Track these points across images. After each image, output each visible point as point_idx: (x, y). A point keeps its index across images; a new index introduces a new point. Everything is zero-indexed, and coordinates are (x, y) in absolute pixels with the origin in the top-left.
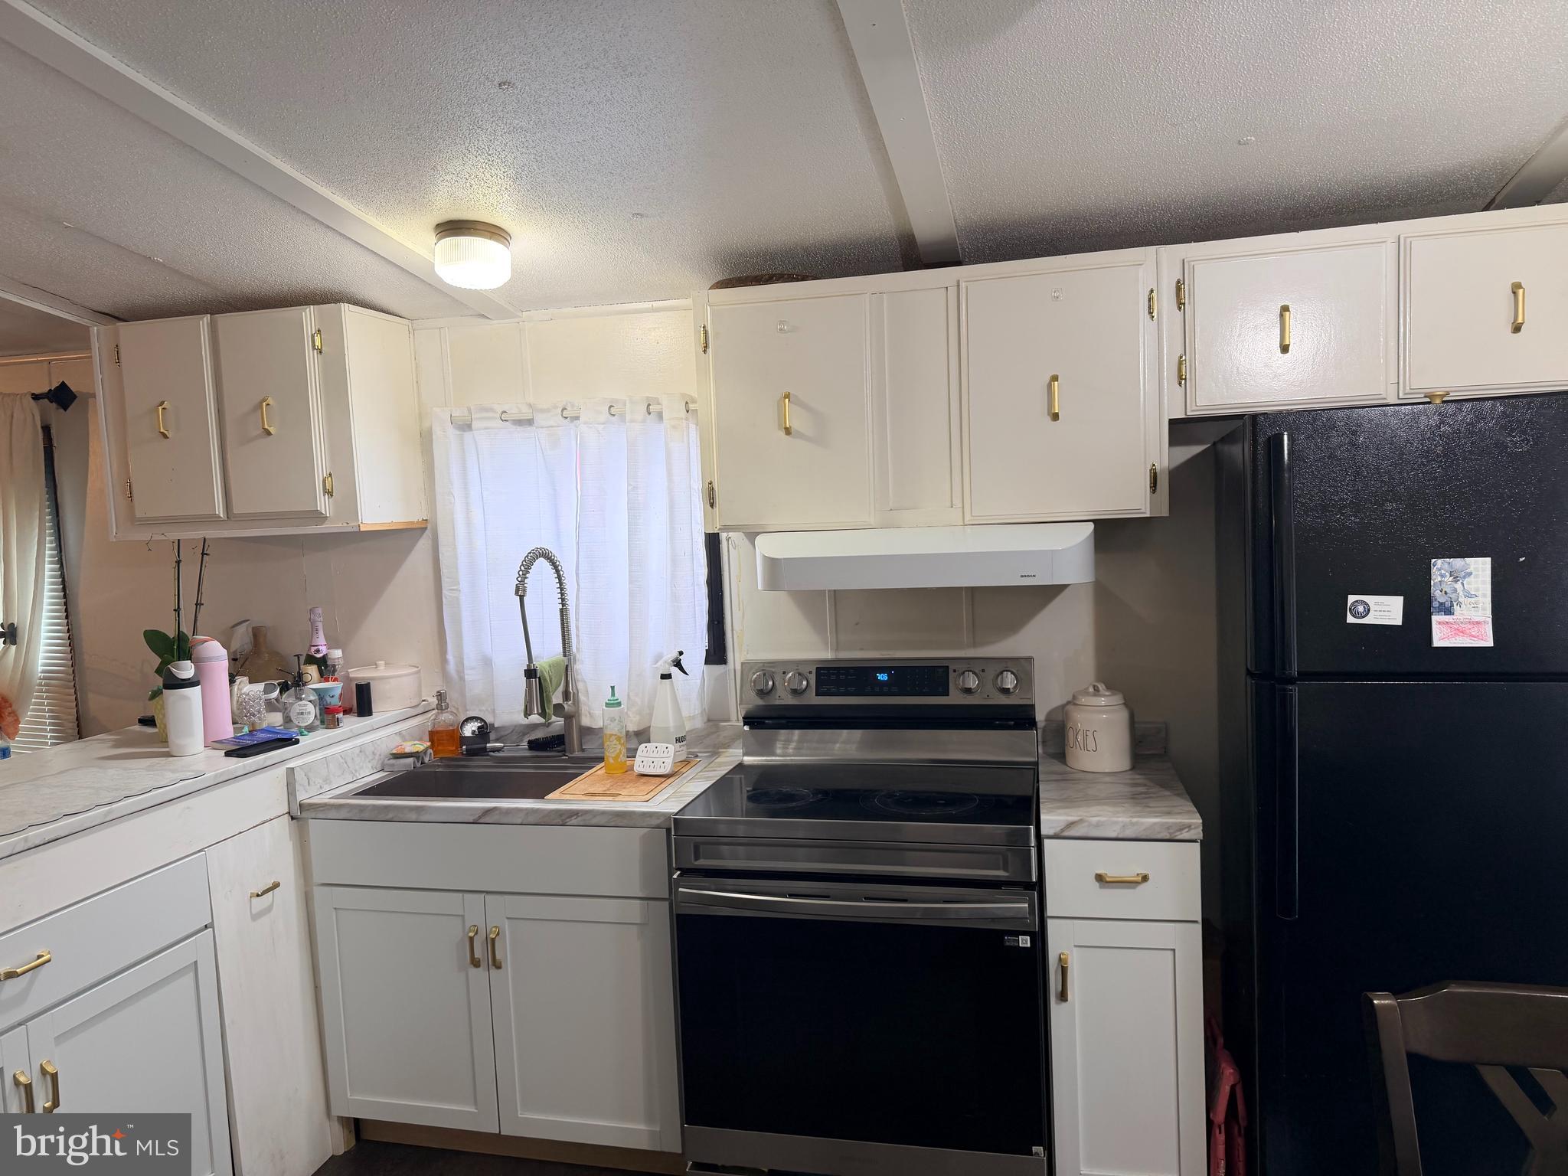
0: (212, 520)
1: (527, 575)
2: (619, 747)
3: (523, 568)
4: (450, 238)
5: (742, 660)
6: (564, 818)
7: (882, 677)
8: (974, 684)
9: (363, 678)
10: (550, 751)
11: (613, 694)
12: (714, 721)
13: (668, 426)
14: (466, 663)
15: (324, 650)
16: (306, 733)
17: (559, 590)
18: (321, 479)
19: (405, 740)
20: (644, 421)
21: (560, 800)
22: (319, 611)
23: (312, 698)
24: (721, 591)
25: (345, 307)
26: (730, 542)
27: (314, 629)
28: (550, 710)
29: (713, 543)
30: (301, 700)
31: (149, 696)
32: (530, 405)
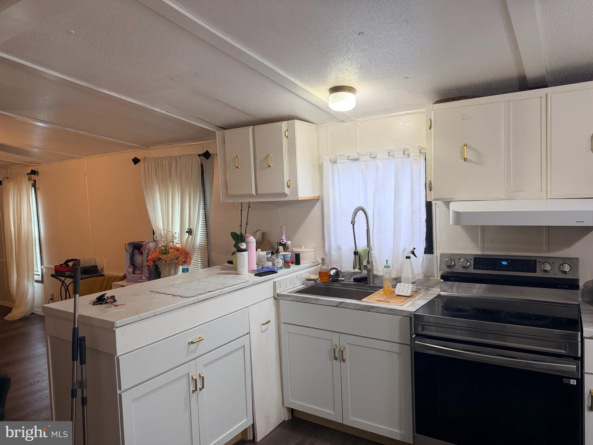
0: (251, 196)
1: (356, 217)
2: (389, 283)
3: (354, 214)
4: (335, 93)
5: (440, 253)
6: (369, 309)
7: (504, 263)
8: (548, 269)
9: (297, 252)
10: (362, 283)
11: (387, 263)
12: (427, 276)
13: (412, 159)
14: (332, 248)
15: (285, 241)
16: (279, 269)
17: (366, 223)
18: (286, 182)
19: (311, 274)
20: (402, 157)
21: (367, 301)
22: (284, 227)
23: (282, 257)
24: (432, 224)
25: (296, 121)
26: (436, 205)
27: (282, 234)
28: (362, 268)
29: (429, 206)
30: (278, 258)
31: (231, 254)
32: (358, 153)
